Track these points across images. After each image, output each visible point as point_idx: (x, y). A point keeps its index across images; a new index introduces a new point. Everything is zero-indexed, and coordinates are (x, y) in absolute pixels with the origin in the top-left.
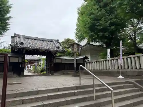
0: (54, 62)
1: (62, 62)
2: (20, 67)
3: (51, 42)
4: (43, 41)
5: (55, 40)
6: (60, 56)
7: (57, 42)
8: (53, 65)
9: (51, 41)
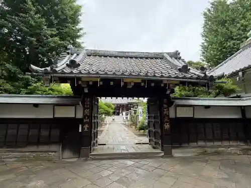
0: (172, 115)
1: (196, 117)
2: (80, 131)
3: (159, 61)
4: (136, 58)
5: (168, 54)
6: (187, 97)
7: (176, 58)
8: (167, 126)
9: (159, 57)
